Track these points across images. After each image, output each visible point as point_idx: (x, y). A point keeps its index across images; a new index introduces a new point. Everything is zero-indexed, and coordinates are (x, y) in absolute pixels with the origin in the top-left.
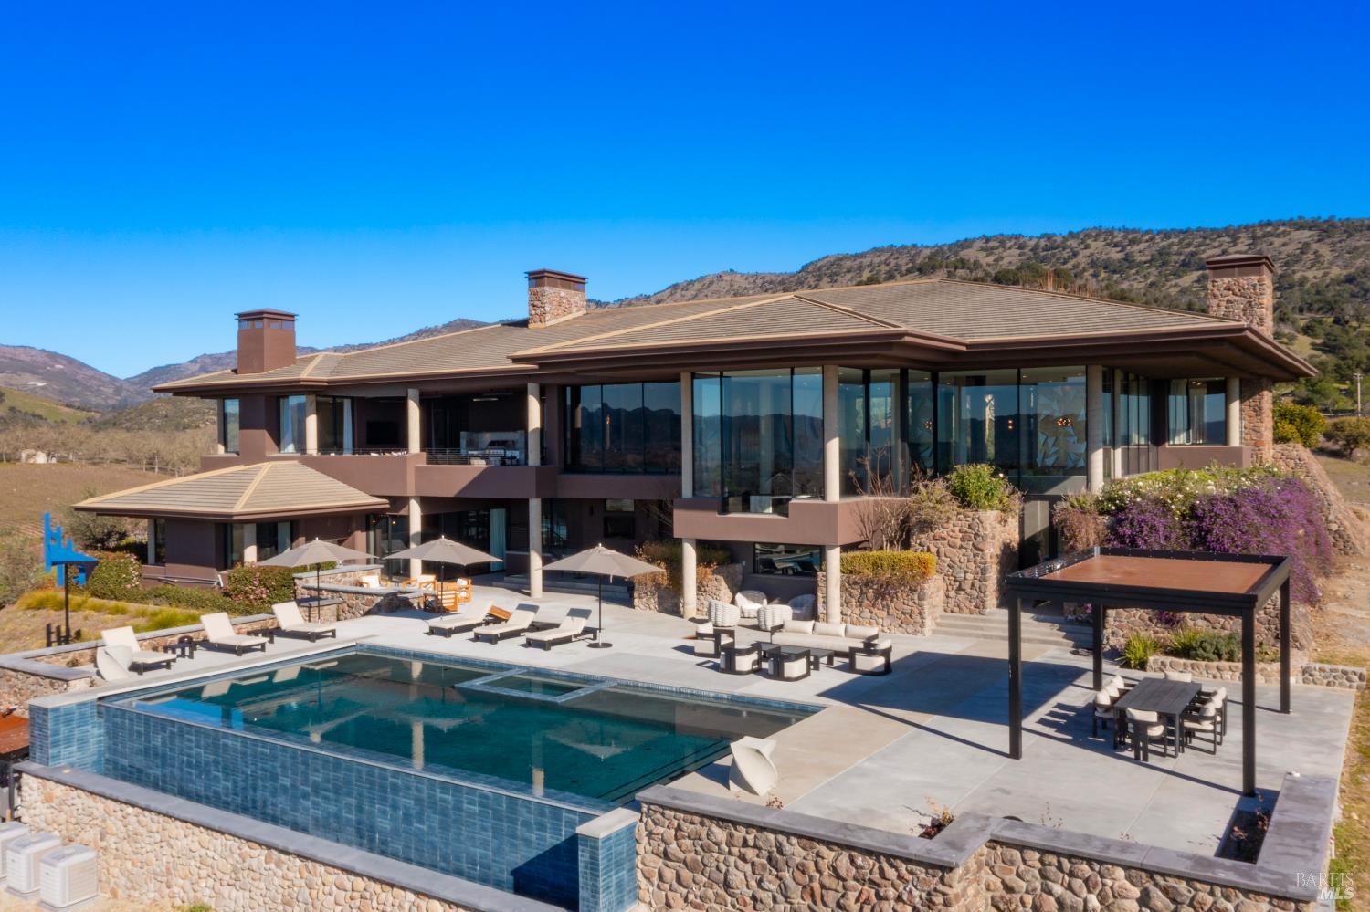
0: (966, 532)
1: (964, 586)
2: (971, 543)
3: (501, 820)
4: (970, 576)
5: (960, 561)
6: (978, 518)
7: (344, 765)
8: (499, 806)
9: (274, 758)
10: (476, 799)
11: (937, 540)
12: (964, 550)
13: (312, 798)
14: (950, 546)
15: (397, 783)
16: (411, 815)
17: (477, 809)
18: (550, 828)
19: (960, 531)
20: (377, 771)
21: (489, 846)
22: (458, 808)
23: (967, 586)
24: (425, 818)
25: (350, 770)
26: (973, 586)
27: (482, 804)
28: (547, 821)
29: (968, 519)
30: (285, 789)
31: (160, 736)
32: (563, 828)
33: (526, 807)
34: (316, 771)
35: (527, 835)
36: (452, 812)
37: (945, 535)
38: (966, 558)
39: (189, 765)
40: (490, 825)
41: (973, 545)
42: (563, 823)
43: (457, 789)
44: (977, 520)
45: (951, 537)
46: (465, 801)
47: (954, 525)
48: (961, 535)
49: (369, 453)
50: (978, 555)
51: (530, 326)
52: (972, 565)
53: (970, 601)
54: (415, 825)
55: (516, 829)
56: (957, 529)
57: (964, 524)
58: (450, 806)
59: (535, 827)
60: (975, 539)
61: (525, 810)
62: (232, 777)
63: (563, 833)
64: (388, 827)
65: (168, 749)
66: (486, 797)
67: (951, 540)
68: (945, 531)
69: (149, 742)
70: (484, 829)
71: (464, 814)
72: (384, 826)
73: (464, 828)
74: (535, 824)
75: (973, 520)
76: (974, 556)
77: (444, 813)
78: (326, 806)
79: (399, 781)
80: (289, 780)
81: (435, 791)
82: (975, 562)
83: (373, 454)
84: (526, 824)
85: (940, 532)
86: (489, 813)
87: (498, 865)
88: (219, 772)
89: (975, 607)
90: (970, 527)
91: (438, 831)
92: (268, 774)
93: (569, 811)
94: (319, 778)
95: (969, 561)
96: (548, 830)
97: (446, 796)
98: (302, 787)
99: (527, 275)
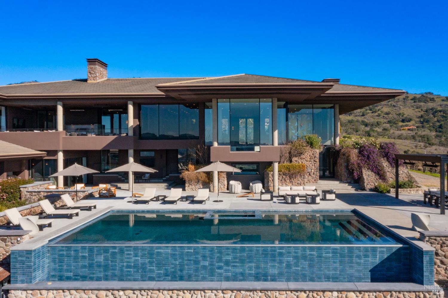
0: (312, 156)
1: (311, 174)
2: (313, 160)
3: (344, 257)
4: (313, 171)
5: (309, 166)
6: (316, 151)
7: (247, 249)
8: (343, 251)
9: (198, 253)
10: (331, 251)
11: (301, 159)
12: (311, 162)
13: (224, 268)
14: (306, 161)
15: (283, 252)
16: (291, 265)
17: (331, 255)
18: (371, 256)
19: (309, 156)
20: (269, 249)
21: (337, 269)
22: (320, 256)
23: (312, 174)
24: (299, 264)
25: (251, 251)
26: (314, 173)
27: (333, 253)
28: (370, 254)
29: (312, 152)
30: (204, 267)
31: (103, 256)
32: (378, 255)
33: (358, 249)
34: (228, 254)
35: (359, 261)
36: (316, 259)
37: (304, 157)
38: (312, 165)
39: (128, 267)
40: (338, 261)
41: (314, 160)
42: (378, 253)
43: (319, 248)
44: (315, 152)
45: (307, 158)
46: (324, 253)
47: (307, 154)
48: (310, 157)
49: (33, 131)
50: (315, 163)
51: (88, 81)
52: (313, 167)
53: (313, 179)
54: (293, 268)
55: (353, 260)
56: (308, 155)
57: (311, 154)
58: (315, 257)
59: (363, 257)
60: (315, 158)
61: (357, 251)
62: (164, 268)
63: (378, 257)
64: (276, 272)
65: (110, 262)
66: (336, 249)
67: (307, 159)
68: (304, 156)
69: (93, 260)
70: (334, 262)
71: (323, 258)
72: (274, 272)
73: (323, 264)
74: (363, 255)
75: (314, 152)
76: (314, 164)
77: (311, 260)
78: (234, 270)
79: (284, 251)
80: (208, 262)
81: (306, 251)
82: (315, 166)
83: (35, 131)
84: (359, 257)
85: (303, 156)
86: (337, 256)
87: (342, 276)
88: (153, 266)
89: (314, 180)
90: (313, 154)
91: (307, 269)
92: (192, 262)
93: (380, 247)
94: (229, 258)
95: (312, 166)
96: (370, 257)
97: (312, 253)
98: (217, 264)
99: (87, 60)
